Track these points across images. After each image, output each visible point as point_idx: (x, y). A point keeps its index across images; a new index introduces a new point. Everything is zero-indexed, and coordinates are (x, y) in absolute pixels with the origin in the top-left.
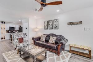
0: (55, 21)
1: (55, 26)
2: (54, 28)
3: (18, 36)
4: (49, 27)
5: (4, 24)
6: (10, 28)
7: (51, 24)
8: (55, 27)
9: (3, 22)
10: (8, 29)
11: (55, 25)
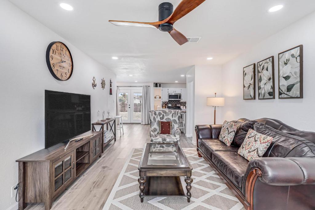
0: (287, 55)
1: (285, 84)
2: (280, 94)
3: (161, 116)
4: (259, 88)
5: (158, 88)
6: (170, 96)
7: (266, 75)
8: (284, 89)
9: (158, 85)
10: (166, 99)
11: (287, 78)
